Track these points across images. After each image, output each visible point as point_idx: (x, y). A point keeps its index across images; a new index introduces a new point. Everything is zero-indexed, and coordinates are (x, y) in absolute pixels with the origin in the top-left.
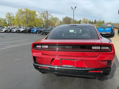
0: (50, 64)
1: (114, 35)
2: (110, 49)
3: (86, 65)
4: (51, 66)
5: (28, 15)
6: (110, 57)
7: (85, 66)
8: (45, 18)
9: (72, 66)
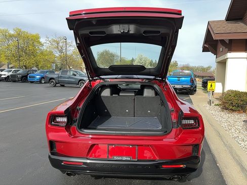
0: (87, 156)
1: (195, 91)
2: (196, 123)
3: (157, 155)
4: (88, 159)
5: (21, 41)
6: (196, 139)
7: (154, 157)
8: (61, 51)
9: (131, 157)
